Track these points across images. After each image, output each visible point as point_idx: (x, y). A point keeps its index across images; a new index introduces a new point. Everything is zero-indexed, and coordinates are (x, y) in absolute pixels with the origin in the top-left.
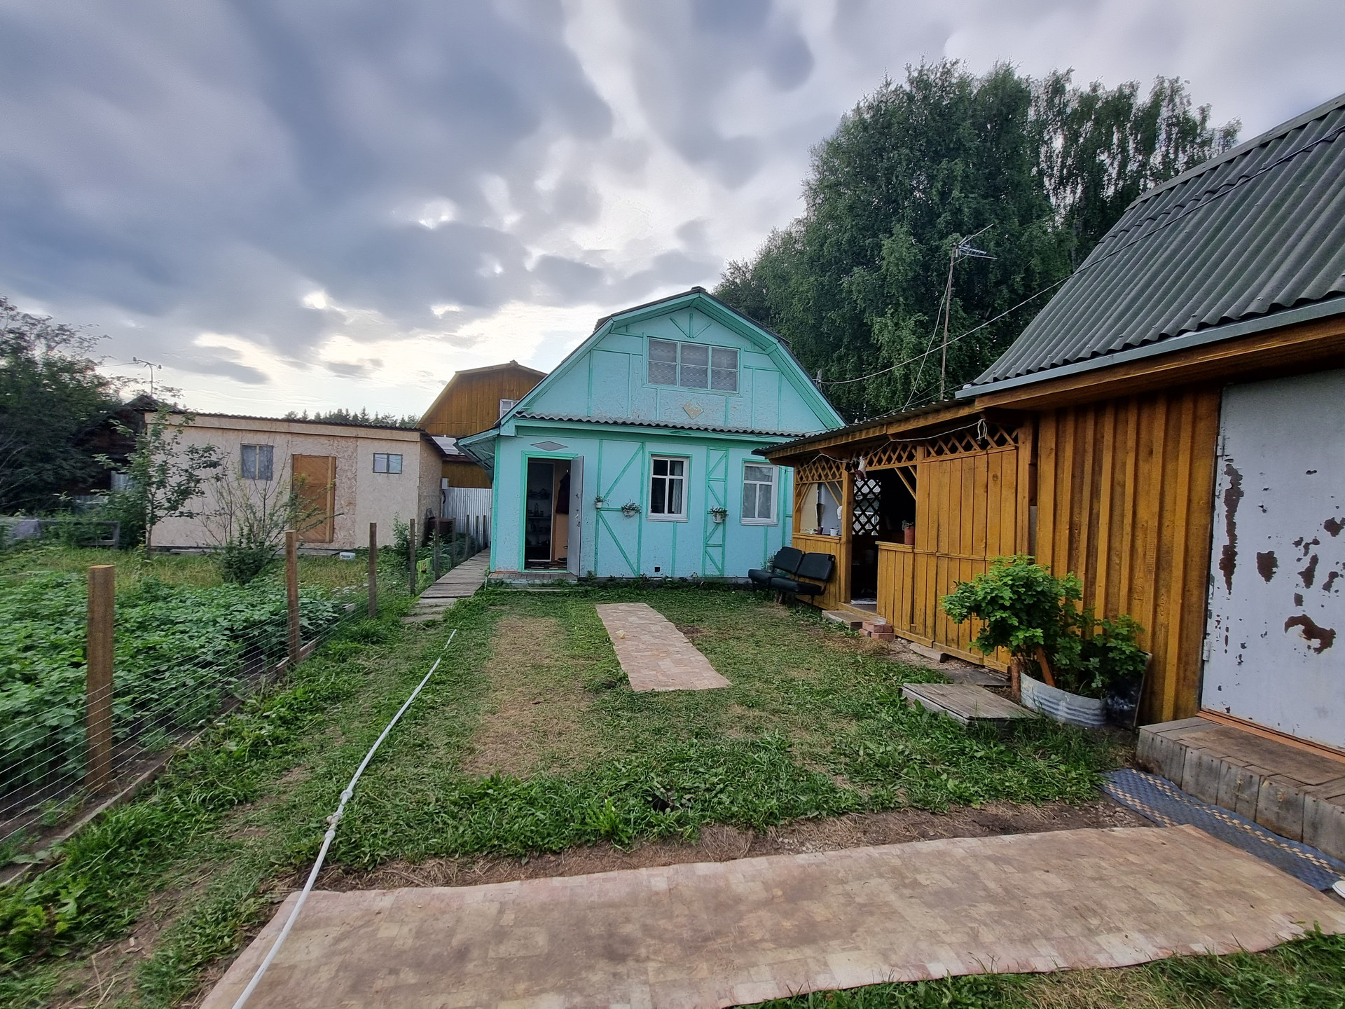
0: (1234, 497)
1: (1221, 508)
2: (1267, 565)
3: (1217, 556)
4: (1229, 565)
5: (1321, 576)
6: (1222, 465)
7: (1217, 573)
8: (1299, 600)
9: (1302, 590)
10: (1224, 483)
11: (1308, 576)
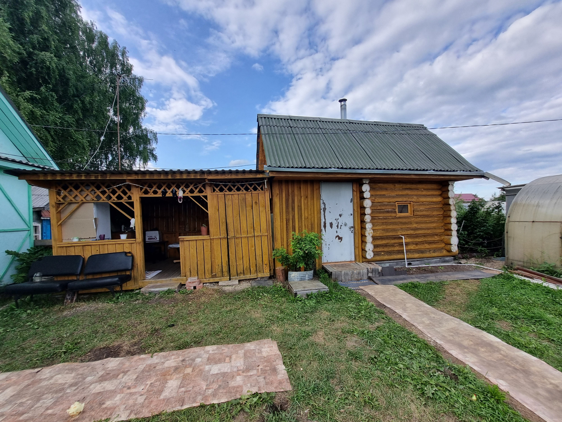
0: (325, 209)
1: (322, 212)
2: (331, 225)
3: (322, 224)
4: (325, 226)
5: (339, 226)
6: (321, 201)
7: (323, 228)
8: (337, 232)
9: (337, 230)
10: (322, 206)
11: (338, 226)
